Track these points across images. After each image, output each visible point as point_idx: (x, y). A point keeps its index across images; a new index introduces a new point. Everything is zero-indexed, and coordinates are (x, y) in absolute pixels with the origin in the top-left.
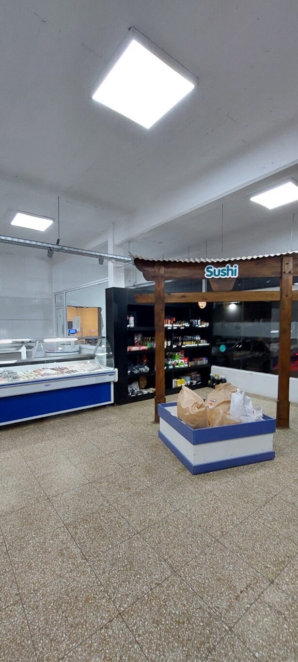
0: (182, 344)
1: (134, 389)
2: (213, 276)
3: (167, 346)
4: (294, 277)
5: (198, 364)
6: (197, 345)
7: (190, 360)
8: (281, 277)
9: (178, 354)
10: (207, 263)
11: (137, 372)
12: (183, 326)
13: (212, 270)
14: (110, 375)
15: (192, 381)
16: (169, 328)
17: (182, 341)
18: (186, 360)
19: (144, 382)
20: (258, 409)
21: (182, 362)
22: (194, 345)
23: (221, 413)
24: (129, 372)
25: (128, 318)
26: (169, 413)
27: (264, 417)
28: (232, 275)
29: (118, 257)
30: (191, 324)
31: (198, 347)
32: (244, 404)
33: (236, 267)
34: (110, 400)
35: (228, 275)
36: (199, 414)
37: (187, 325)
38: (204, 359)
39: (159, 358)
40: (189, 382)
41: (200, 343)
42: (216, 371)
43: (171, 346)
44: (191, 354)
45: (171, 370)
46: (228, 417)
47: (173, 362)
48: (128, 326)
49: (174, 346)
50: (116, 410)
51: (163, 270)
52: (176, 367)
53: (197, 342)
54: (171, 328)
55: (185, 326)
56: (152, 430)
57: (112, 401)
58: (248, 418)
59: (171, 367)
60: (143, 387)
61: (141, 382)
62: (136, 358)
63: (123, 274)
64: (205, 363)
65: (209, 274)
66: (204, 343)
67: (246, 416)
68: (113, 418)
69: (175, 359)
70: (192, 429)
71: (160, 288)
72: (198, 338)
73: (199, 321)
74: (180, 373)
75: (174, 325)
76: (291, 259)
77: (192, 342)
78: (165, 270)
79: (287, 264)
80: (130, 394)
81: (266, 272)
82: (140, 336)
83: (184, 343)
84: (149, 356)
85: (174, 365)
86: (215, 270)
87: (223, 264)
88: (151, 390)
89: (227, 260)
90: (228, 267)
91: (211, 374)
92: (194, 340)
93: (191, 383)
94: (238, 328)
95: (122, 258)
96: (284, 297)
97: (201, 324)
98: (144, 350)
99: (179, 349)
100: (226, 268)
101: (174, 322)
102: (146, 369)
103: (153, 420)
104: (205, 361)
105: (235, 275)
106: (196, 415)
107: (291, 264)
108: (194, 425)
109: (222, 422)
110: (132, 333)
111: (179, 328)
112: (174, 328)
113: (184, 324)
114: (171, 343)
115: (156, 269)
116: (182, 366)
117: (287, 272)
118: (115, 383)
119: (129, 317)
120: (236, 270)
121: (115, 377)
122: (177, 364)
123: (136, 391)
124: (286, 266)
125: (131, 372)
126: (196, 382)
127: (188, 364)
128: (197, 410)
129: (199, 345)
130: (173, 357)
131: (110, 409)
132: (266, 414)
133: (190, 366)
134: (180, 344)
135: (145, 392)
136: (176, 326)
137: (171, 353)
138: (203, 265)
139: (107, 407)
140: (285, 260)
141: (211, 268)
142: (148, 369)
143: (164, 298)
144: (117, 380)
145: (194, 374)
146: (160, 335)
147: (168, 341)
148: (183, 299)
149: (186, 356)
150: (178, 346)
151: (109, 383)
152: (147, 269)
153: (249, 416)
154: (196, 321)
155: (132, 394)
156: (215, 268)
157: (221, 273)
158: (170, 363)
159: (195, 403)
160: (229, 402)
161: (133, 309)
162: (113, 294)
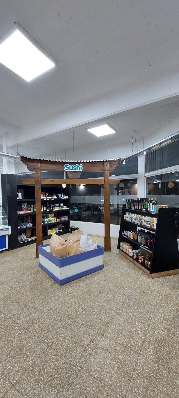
0: (53, 209)
1: (23, 238)
2: (69, 170)
3: (44, 210)
4: (110, 172)
5: (63, 220)
6: (61, 209)
7: (58, 218)
8: (104, 172)
9: (51, 215)
10: (66, 163)
11: (24, 228)
12: (53, 198)
13: (68, 166)
14: (5, 231)
15: (59, 230)
16: (44, 199)
17: (53, 207)
18: (55, 218)
19: (29, 233)
20: (95, 243)
21: (53, 219)
22: (59, 209)
23: (75, 247)
24: (19, 227)
25: (17, 194)
26: (45, 251)
27: (98, 246)
28: (79, 170)
29: (10, 155)
30: (58, 197)
31: (62, 210)
32: (87, 241)
33: (81, 166)
34: (5, 247)
35: (77, 170)
36: (62, 249)
37: (55, 197)
38: (66, 217)
39: (38, 218)
40: (57, 231)
41: (63, 208)
42: (73, 224)
43: (46, 210)
44: (58, 214)
45: (47, 224)
46: (79, 249)
47: (48, 220)
48: (18, 198)
49: (48, 210)
50: (10, 253)
51: (39, 165)
52: (50, 222)
53: (62, 207)
54: (46, 199)
55: (54, 198)
56: (35, 263)
57: (7, 248)
58: (90, 248)
59: (46, 223)
60: (29, 236)
61: (27, 233)
62: (24, 218)
63: (14, 166)
64: (66, 219)
65: (67, 168)
66: (65, 208)
67: (89, 247)
68: (8, 258)
69: (49, 218)
70: (59, 259)
71: (38, 176)
72: (62, 205)
73: (62, 195)
74: (52, 226)
75: (48, 198)
76: (108, 163)
77: (59, 207)
78: (41, 165)
79: (107, 166)
80: (20, 241)
81: (97, 169)
82: (26, 205)
83: (54, 208)
84: (32, 217)
85: (48, 222)
86: (70, 167)
87: (74, 163)
88: (34, 238)
89: (76, 161)
90: (77, 165)
91: (70, 226)
92: (60, 206)
93: (59, 232)
94: (84, 199)
95: (13, 156)
96: (106, 182)
97: (64, 197)
98: (29, 213)
99: (51, 212)
100: (76, 166)
101: (48, 196)
102: (30, 225)
103: (35, 256)
104: (66, 218)
105: (81, 170)
106: (61, 250)
107: (108, 166)
108: (60, 256)
109: (75, 252)
110: (20, 203)
111: (50, 199)
112: (48, 199)
113: (53, 197)
114: (46, 209)
115: (35, 164)
116: (53, 222)
117: (107, 170)
118: (8, 235)
119: (19, 192)
120: (81, 167)
121: (9, 232)
122: (50, 221)
123: (24, 240)
124: (106, 166)
125: (20, 228)
126: (62, 231)
127: (57, 220)
128: (61, 247)
129: (63, 209)
130: (47, 217)
131: (6, 253)
132: (98, 245)
133: (58, 221)
134: (52, 209)
135: (30, 239)
136: (49, 198)
137: (46, 214)
138: (63, 163)
139: (4, 251)
140: (106, 163)
141: (68, 165)
142: (32, 225)
143: (41, 182)
144: (10, 233)
145: (60, 226)
146: (38, 204)
147: (44, 207)
148: (52, 182)
149: (55, 216)
150: (50, 210)
151: (5, 236)
152: (29, 163)
153: (90, 247)
154: (61, 195)
155: (21, 241)
156: (70, 166)
157: (73, 169)
158: (45, 220)
159: (60, 243)
160: (80, 240)
161: (20, 188)
162: (6, 178)
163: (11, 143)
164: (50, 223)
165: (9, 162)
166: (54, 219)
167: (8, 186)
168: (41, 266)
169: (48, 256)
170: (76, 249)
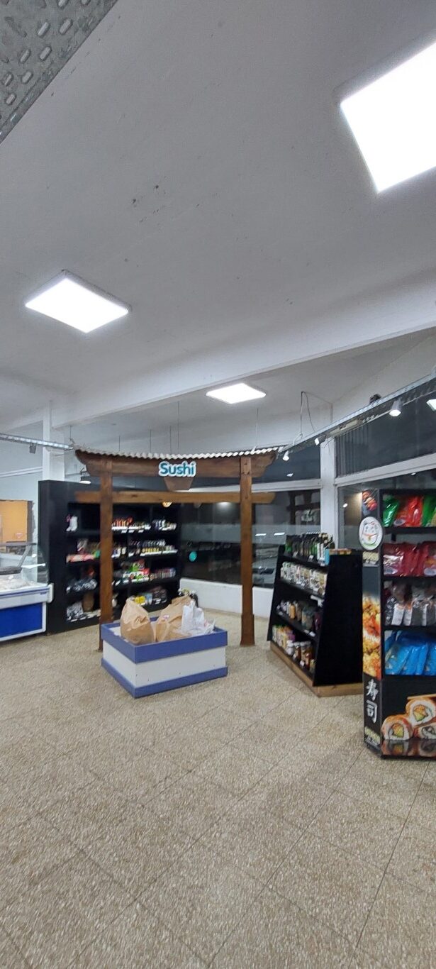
0: (141, 552)
1: (76, 612)
2: (168, 474)
3: (121, 555)
4: (253, 479)
5: (163, 577)
6: (160, 553)
7: (152, 571)
8: (240, 478)
9: (136, 565)
10: (160, 460)
11: (79, 589)
12: (141, 529)
13: (167, 467)
14: (42, 593)
15: (154, 599)
16: (123, 532)
17: (141, 549)
18: (146, 572)
19: (90, 602)
20: (211, 622)
21: (140, 575)
22: (156, 552)
24: (68, 589)
25: (68, 520)
26: (112, 633)
27: (215, 629)
28: (189, 473)
29: (56, 445)
30: (153, 526)
31: (162, 555)
33: (193, 465)
34: (41, 628)
35: (184, 473)
36: (142, 629)
37: (147, 527)
38: (171, 570)
39: (106, 570)
40: (150, 601)
41: (165, 550)
42: (186, 584)
43: (127, 554)
44: (153, 564)
45: (127, 585)
47: (129, 575)
48: (68, 530)
49: (131, 555)
50: (49, 640)
51: (110, 465)
52: (134, 581)
53: (161, 549)
54: (125, 532)
55: (144, 529)
56: (95, 659)
57: (44, 629)
58: (199, 631)
59: (126, 581)
60: (89, 609)
61: (86, 603)
62: (80, 571)
63: (63, 464)
64: (171, 576)
65: (164, 471)
66: (170, 550)
67: (197, 629)
68: (44, 649)
69: (131, 571)
70: (134, 646)
71: (106, 486)
72: (162, 543)
73: (163, 522)
74: (138, 589)
75: (130, 528)
76: (250, 459)
77: (155, 549)
78: (114, 464)
79: (246, 464)
80: (70, 618)
81: (225, 472)
82: (85, 542)
83: (144, 550)
84: (93, 568)
85: (130, 579)
86: (170, 468)
87: (179, 461)
88: (98, 613)
89: (181, 457)
90: (184, 464)
91: (180, 590)
92: (156, 546)
93: (154, 602)
94: (210, 531)
95: (61, 446)
96: (244, 499)
97: (166, 527)
98: (89, 561)
99: (137, 558)
100: (182, 465)
101: (130, 524)
102: (92, 584)
103: (97, 648)
104: (171, 573)
105: (193, 473)
106: (139, 629)
107: (249, 465)
108: (137, 642)
109: (169, 636)
110: (73, 539)
111: (136, 531)
112: (130, 532)
113: (143, 527)
114: (127, 549)
115: (101, 463)
116: (141, 580)
117: (246, 472)
118: (49, 605)
119: (71, 516)
120: (193, 468)
121: (48, 597)
122: (135, 578)
123: (77, 615)
124: (245, 466)
125: (71, 589)
126: (160, 600)
127: (149, 576)
129: (164, 552)
130: (129, 569)
131: (41, 639)
132: (216, 626)
133: (151, 580)
134: (138, 551)
135: (91, 615)
136: (132, 529)
137: (127, 564)
138: (157, 462)
139: (37, 637)
140: (243, 460)
141: (166, 464)
142: (95, 585)
143: (112, 498)
144: (51, 600)
145: (157, 590)
146: (107, 541)
147: (122, 547)
148: (134, 498)
149: (146, 567)
150: (135, 555)
151: (40, 605)
152: (90, 462)
153: (200, 629)
154: (160, 522)
155: (72, 619)
156: (171, 465)
157: (177, 471)
158: (124, 576)
159: (138, 617)
160: (180, 617)
161: (74, 508)
162: (47, 490)
163: (60, 419)
164: (134, 583)
165: (54, 457)
166: (142, 573)
167: (50, 504)
168: (105, 664)
169: (118, 643)
170: (170, 632)
